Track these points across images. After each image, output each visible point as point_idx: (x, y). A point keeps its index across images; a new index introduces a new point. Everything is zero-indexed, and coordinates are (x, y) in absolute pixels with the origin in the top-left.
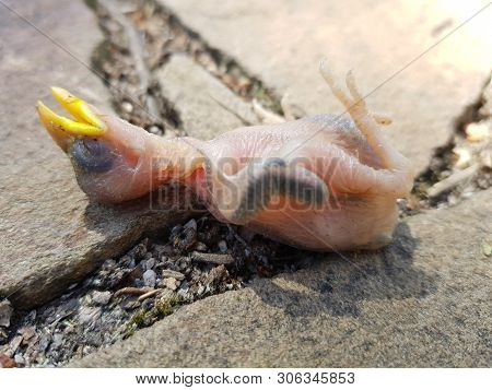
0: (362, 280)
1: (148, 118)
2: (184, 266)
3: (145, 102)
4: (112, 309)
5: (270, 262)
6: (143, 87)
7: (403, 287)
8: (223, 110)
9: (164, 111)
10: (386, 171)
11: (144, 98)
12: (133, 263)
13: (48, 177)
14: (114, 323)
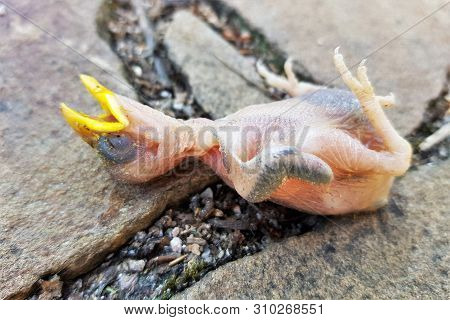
0: (360, 239)
1: (157, 83)
2: (205, 232)
3: (153, 64)
4: (147, 274)
5: (279, 223)
6: (150, 46)
7: (396, 244)
8: (228, 72)
9: (172, 73)
10: (387, 153)
11: (152, 60)
12: (161, 233)
13: (75, 157)
14: (150, 286)
